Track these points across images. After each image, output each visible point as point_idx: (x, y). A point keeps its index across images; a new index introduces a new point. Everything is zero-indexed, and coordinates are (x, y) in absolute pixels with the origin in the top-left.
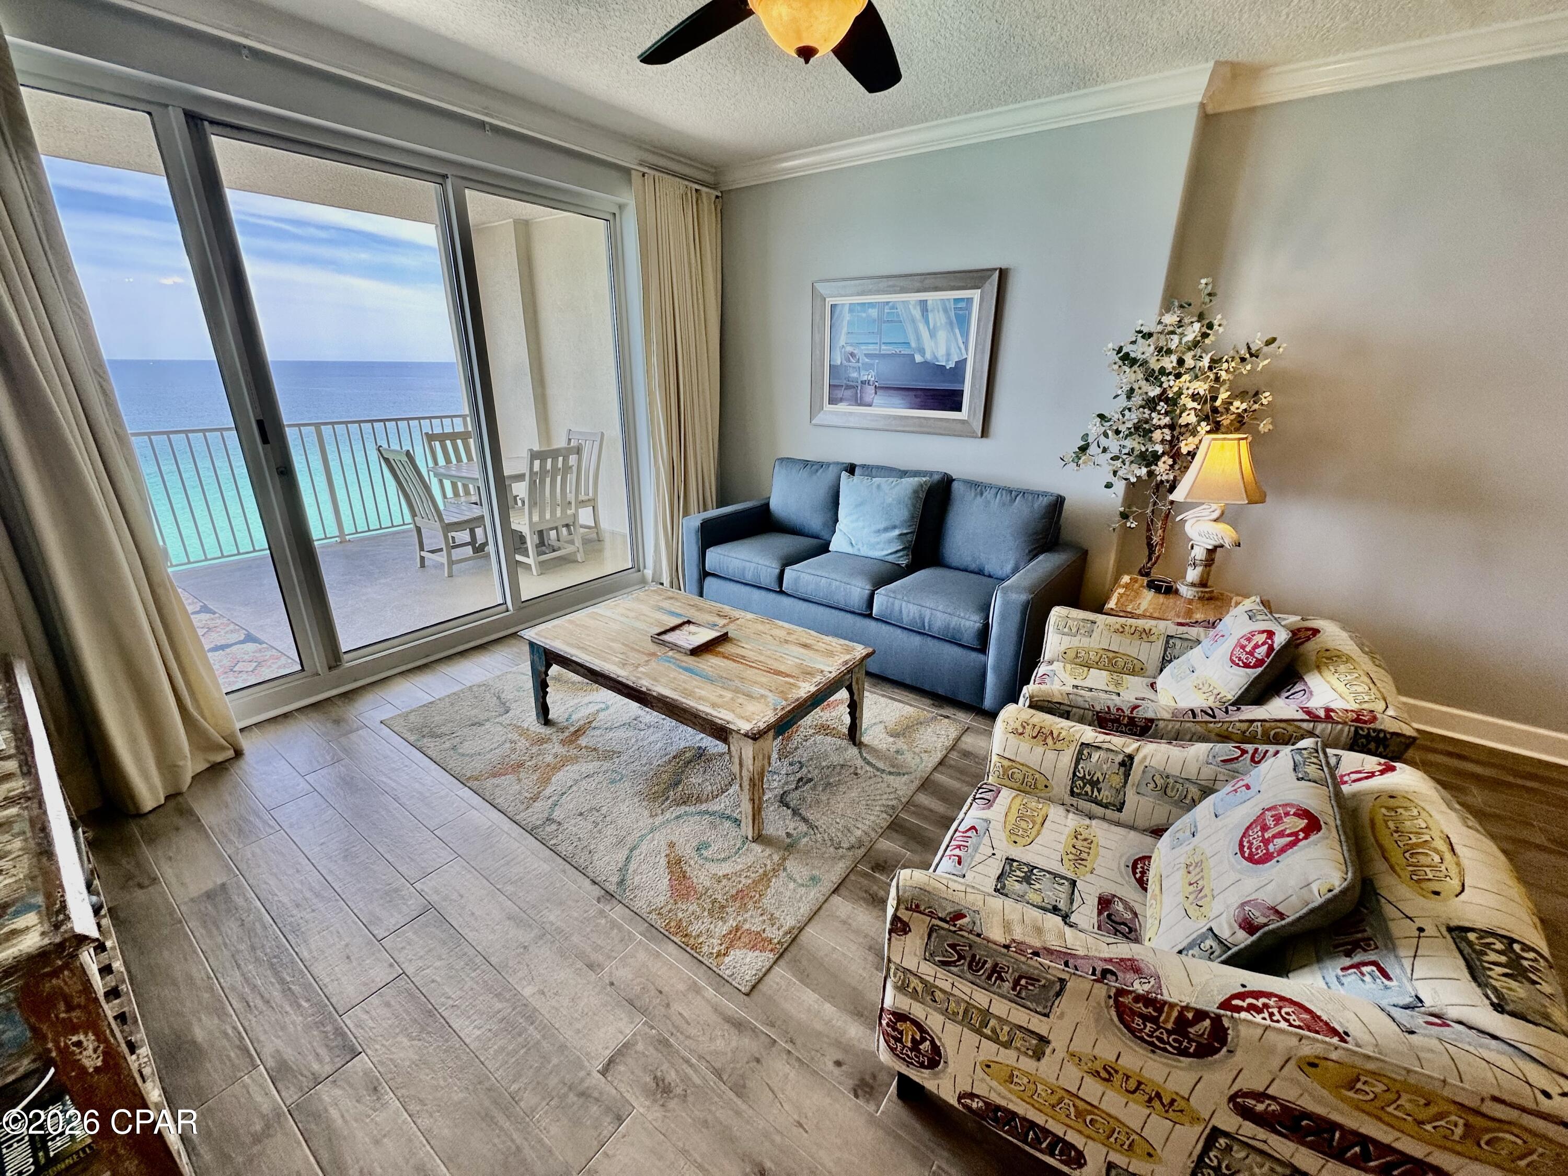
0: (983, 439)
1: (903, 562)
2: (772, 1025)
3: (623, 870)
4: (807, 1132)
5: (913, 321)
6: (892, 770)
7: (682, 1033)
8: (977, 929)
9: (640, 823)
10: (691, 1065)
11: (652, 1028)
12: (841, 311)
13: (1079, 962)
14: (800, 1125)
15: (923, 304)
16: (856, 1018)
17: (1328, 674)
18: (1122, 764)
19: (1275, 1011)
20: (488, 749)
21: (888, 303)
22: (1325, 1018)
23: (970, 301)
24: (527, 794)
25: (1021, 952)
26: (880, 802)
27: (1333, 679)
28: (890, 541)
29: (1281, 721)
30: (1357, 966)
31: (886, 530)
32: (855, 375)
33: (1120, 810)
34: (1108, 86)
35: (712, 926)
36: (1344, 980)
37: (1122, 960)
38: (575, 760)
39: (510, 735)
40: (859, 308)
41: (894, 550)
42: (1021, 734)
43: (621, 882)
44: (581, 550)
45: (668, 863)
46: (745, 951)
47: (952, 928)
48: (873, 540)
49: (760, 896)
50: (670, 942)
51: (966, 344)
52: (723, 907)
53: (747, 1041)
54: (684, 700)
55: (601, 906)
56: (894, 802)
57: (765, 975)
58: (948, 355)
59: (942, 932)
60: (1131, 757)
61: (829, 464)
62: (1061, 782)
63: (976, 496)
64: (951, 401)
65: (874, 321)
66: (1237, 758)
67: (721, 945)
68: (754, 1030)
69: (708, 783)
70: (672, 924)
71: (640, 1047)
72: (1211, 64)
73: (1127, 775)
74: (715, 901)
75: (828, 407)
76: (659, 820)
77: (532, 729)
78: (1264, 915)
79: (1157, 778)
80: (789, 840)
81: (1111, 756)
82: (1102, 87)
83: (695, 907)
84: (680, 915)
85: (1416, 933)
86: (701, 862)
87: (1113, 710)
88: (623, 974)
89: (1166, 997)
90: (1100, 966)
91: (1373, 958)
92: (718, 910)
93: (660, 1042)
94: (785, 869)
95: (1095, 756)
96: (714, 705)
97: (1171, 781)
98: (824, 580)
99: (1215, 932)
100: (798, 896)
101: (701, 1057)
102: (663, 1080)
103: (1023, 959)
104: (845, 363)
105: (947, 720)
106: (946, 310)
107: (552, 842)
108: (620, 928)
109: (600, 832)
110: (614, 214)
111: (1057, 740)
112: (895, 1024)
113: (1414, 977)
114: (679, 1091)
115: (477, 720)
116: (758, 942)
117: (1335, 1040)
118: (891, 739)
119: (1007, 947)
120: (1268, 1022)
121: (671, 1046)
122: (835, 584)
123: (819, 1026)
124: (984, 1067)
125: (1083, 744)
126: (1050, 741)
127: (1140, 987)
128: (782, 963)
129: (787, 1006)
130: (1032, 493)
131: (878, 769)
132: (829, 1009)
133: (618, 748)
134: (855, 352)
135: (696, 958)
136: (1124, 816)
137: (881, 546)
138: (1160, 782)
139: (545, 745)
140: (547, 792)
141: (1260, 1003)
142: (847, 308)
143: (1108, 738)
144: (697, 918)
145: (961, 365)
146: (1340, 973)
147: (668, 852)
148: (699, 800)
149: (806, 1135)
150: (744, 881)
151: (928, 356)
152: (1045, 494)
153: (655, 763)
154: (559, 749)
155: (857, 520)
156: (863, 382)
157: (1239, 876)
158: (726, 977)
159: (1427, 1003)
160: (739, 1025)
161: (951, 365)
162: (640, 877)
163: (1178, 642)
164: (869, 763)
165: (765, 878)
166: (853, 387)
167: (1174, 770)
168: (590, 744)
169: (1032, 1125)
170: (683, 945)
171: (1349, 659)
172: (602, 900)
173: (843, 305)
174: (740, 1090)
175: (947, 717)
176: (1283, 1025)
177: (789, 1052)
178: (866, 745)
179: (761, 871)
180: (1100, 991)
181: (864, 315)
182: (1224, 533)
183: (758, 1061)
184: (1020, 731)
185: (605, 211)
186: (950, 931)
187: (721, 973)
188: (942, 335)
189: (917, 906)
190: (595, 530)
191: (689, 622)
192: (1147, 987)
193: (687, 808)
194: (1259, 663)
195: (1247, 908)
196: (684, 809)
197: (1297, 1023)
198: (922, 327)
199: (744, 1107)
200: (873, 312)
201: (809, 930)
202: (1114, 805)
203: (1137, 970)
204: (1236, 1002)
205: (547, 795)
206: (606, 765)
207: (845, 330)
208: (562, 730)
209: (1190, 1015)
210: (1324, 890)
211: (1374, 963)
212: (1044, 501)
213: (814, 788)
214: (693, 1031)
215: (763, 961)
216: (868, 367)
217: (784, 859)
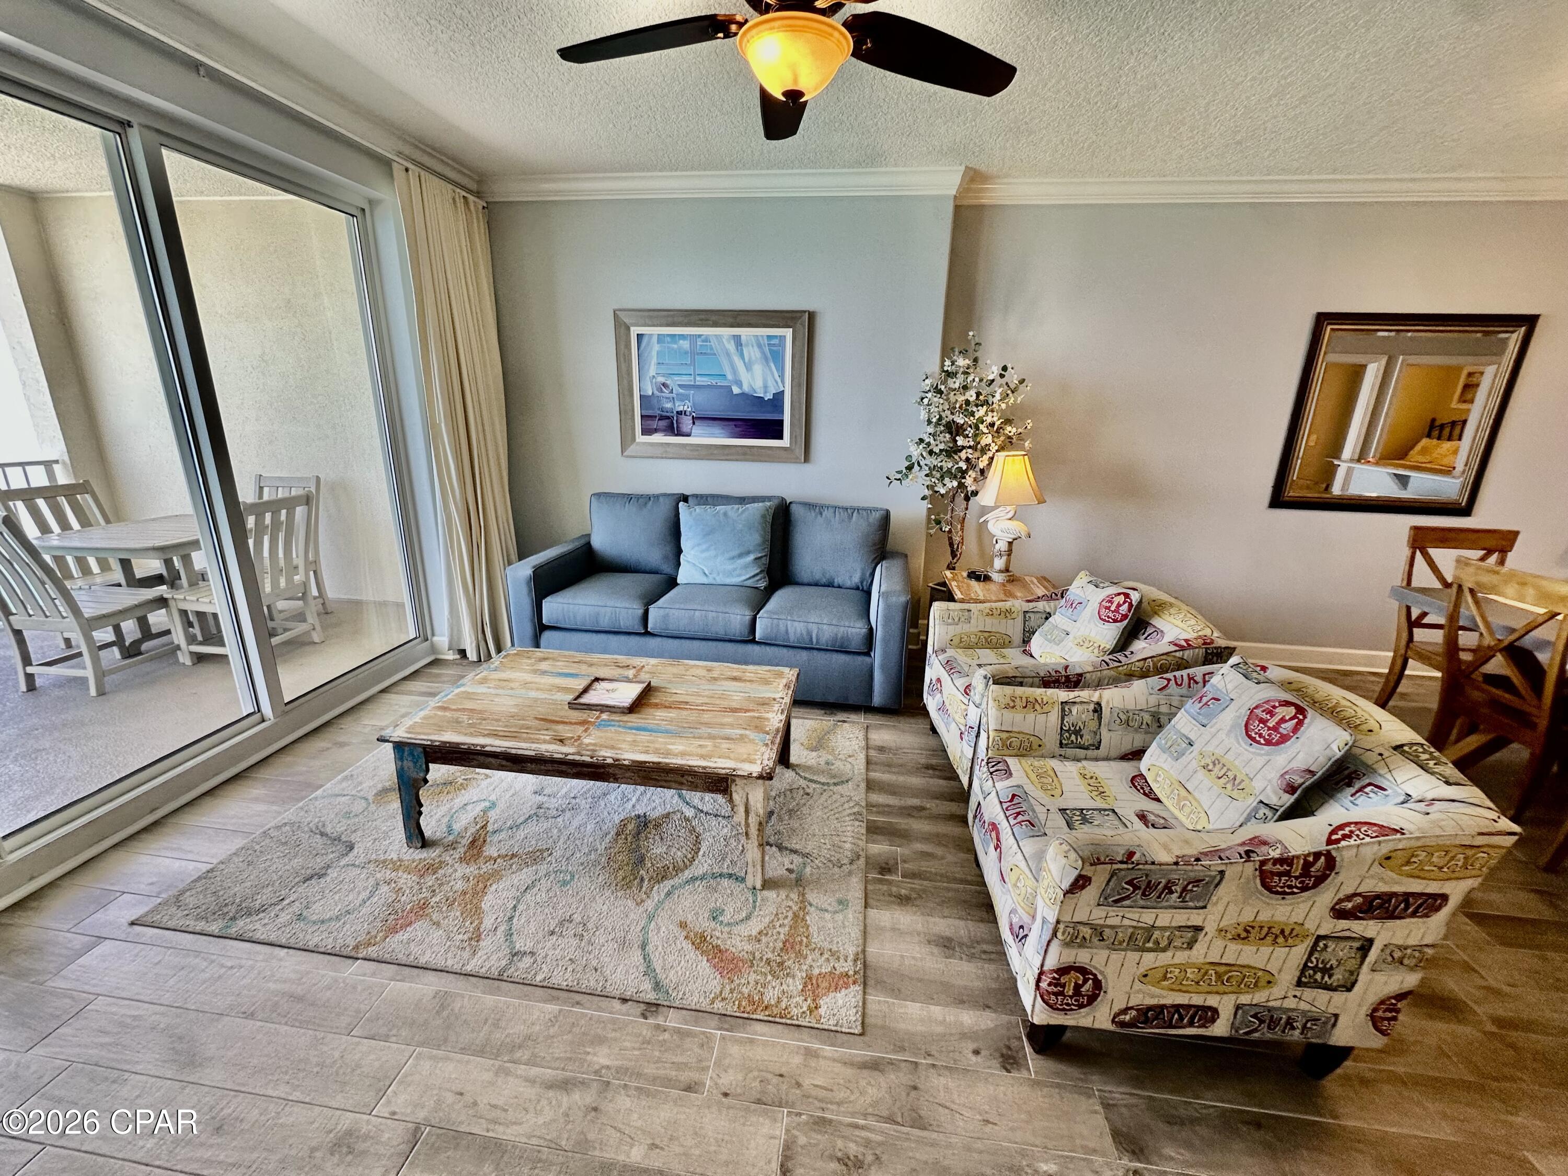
0: (806, 465)
1: (762, 584)
2: (902, 1049)
3: (649, 970)
4: (995, 1124)
5: (728, 354)
6: (835, 781)
7: (831, 1103)
8: (1149, 860)
9: (632, 916)
10: (863, 1128)
11: (800, 1114)
12: (649, 342)
13: (1228, 853)
14: (987, 1122)
15: (737, 339)
16: (961, 1006)
17: (1166, 617)
18: (1095, 711)
19: (1358, 832)
20: (357, 903)
21: (700, 336)
22: (1385, 824)
23: (782, 339)
24: (461, 936)
25: (1187, 864)
26: (846, 813)
27: (1171, 619)
28: (746, 567)
29: (1163, 655)
30: (1361, 790)
31: (741, 556)
32: (669, 405)
33: (1098, 748)
34: (888, 169)
35: (785, 987)
36: (1356, 802)
37: (1250, 840)
38: (495, 875)
39: (378, 875)
40: (669, 339)
41: (753, 574)
42: (1013, 707)
43: (657, 986)
44: (318, 627)
45: (693, 944)
46: (832, 995)
47: (1130, 866)
48: (729, 567)
49: (807, 937)
50: (752, 1022)
51: (782, 377)
52: (781, 964)
53: (893, 1076)
54: (667, 761)
55: (651, 1021)
56: (856, 810)
57: (864, 1008)
58: (766, 387)
59: (1123, 873)
60: (1099, 704)
61: (657, 497)
62: (1051, 739)
63: (816, 517)
64: (773, 429)
65: (686, 353)
66: (1167, 685)
67: (806, 1000)
68: (891, 1063)
69: (674, 850)
70: (744, 1003)
71: (802, 1140)
72: (963, 168)
73: (1100, 718)
74: (768, 962)
75: (640, 438)
76: (650, 905)
77: (406, 857)
78: (1302, 777)
79: (1121, 715)
80: (793, 876)
81: (1086, 706)
82: (883, 169)
83: (753, 977)
84: (745, 991)
85: (1380, 758)
86: (727, 929)
87: (1053, 674)
88: (729, 1079)
89: (1293, 853)
90: (1242, 850)
91: (1367, 781)
92: (779, 969)
93: (815, 1123)
94: (811, 905)
95: (1074, 710)
96: (703, 757)
97: (1131, 714)
98: (697, 613)
99: (1265, 802)
100: (840, 923)
101: (865, 1116)
102: (849, 1158)
103: (1190, 868)
104: (656, 392)
105: (846, 724)
106: (760, 346)
107: (539, 978)
108: (689, 1034)
109: (590, 943)
110: (363, 210)
111: (1043, 704)
112: (1059, 979)
113: (1399, 782)
114: (870, 1158)
115: (309, 872)
116: (838, 982)
117: (1398, 836)
118: (814, 754)
119: (1176, 863)
120: (1359, 842)
121: (831, 1121)
122: (711, 615)
123: (940, 1029)
124: (1143, 979)
125: (1062, 703)
126: (1037, 707)
127: (1275, 854)
128: (869, 990)
129: (902, 1026)
130: (865, 509)
131: (823, 784)
132: (936, 1011)
133: (542, 845)
134: (668, 382)
135: (792, 1025)
136: (1102, 751)
137: (738, 572)
138: (1123, 717)
139: (441, 872)
140: (488, 922)
141: (1347, 830)
142: (655, 339)
143: (1076, 693)
144: (764, 986)
145: (778, 398)
146: (1352, 799)
147: (684, 933)
148: (678, 870)
149: (996, 1128)
150: (782, 930)
151: (746, 388)
152: (876, 510)
153: (601, 848)
154: (463, 870)
155: (707, 550)
156: (679, 413)
157: (1267, 758)
158: (834, 1028)
159: (1414, 795)
160: (875, 1066)
161: (769, 396)
162: (673, 972)
163: (1032, 615)
164: (811, 781)
165: (798, 919)
166: (668, 418)
167: (1131, 706)
168: (503, 852)
169: (1177, 1007)
170: (770, 1019)
171: (1171, 605)
172: (648, 1014)
173: (651, 335)
174: (919, 1123)
175: (844, 721)
176: (1368, 839)
177: (934, 1065)
178: (797, 765)
179: (790, 914)
180: (1250, 868)
181: (675, 346)
182: (1017, 528)
183: (915, 1088)
184: (1012, 704)
185: (351, 205)
186: (1128, 869)
187: (826, 1027)
188: (758, 369)
189: (1098, 859)
190: (320, 601)
191: (597, 680)
192: (1278, 851)
193: (671, 882)
194: (1125, 617)
195: (1287, 777)
196: (667, 885)
197: (1374, 835)
198: (736, 359)
199: (934, 1135)
200: (685, 344)
201: (869, 949)
202: (1093, 745)
203: (1265, 843)
204: (1334, 837)
205: (489, 926)
206: (543, 868)
207: (654, 360)
208: (453, 846)
209: (1311, 859)
210: (1342, 745)
211: (1370, 784)
212: (877, 515)
213: (780, 819)
214: (841, 1095)
215: (855, 996)
216: (683, 398)
217: (803, 895)
